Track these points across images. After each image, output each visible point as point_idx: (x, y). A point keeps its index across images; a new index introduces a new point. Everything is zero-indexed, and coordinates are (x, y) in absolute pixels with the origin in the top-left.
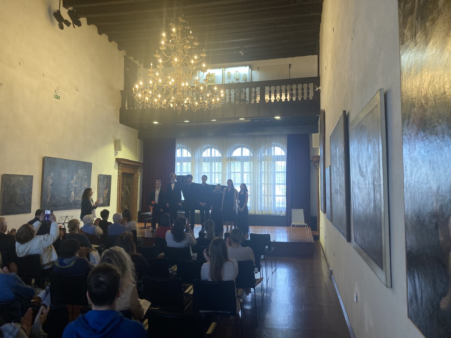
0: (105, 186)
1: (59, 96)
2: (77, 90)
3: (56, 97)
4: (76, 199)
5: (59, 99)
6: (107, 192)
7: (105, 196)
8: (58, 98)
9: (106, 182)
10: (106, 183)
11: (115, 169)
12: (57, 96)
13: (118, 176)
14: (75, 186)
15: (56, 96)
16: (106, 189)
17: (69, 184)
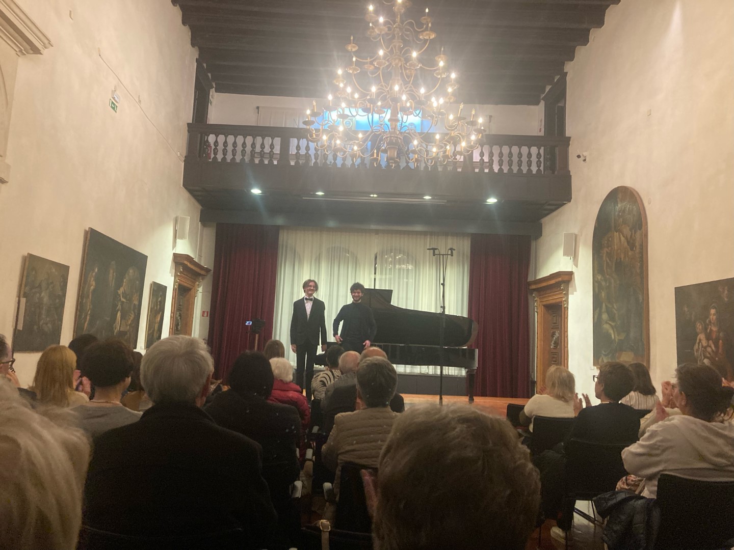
0: (158, 307)
1: (117, 107)
2: (140, 101)
3: (113, 106)
4: (121, 330)
5: (116, 112)
6: (159, 319)
7: (156, 326)
8: (113, 108)
9: (159, 299)
10: (160, 302)
11: (170, 274)
12: (114, 104)
13: (173, 289)
14: (124, 300)
15: (112, 103)
16: (159, 313)
17: (116, 296)
